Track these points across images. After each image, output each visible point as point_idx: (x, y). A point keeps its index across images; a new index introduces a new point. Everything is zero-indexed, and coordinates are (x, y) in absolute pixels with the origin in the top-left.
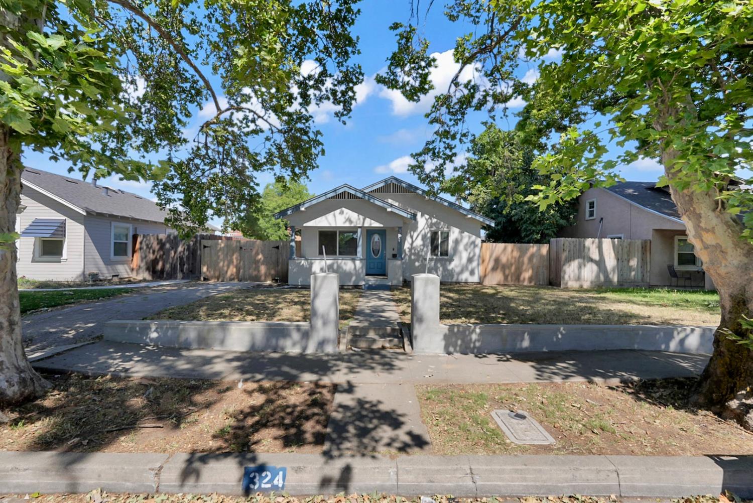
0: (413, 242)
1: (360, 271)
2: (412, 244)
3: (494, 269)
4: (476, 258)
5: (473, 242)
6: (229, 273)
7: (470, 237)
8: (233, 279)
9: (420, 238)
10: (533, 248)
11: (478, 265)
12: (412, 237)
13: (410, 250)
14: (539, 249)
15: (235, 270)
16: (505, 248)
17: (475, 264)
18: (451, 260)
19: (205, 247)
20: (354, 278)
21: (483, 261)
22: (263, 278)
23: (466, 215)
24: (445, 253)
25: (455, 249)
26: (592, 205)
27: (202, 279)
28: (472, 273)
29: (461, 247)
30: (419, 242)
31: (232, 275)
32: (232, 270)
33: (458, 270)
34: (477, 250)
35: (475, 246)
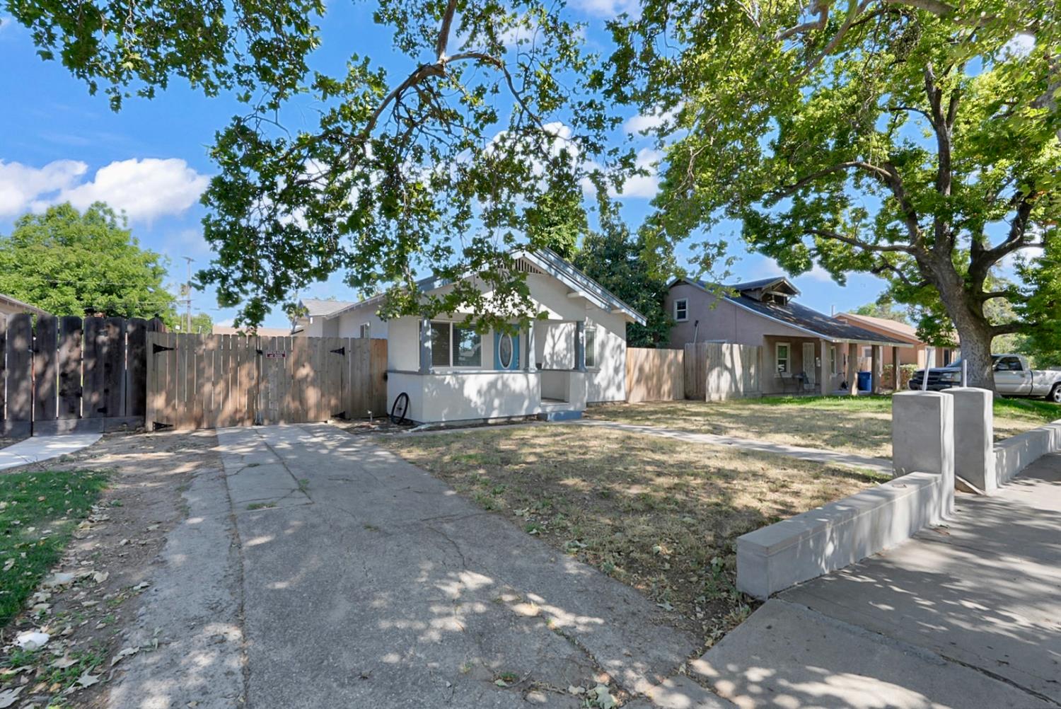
0: (554, 345)
2: (553, 348)
3: (638, 381)
4: (622, 367)
5: (619, 346)
6: (229, 407)
7: (616, 339)
8: (242, 420)
9: (563, 337)
10: (671, 354)
11: (624, 376)
12: (553, 336)
13: (552, 355)
14: (676, 356)
15: (244, 400)
16: (648, 354)
17: (621, 374)
18: (597, 371)
19: (157, 349)
20: (526, 404)
21: (628, 371)
23: (616, 308)
24: (590, 362)
25: (602, 355)
26: (682, 305)
27: (150, 425)
28: (619, 388)
29: (607, 353)
30: (561, 345)
31: (236, 411)
32: (238, 401)
33: (604, 384)
34: (623, 356)
35: (621, 351)
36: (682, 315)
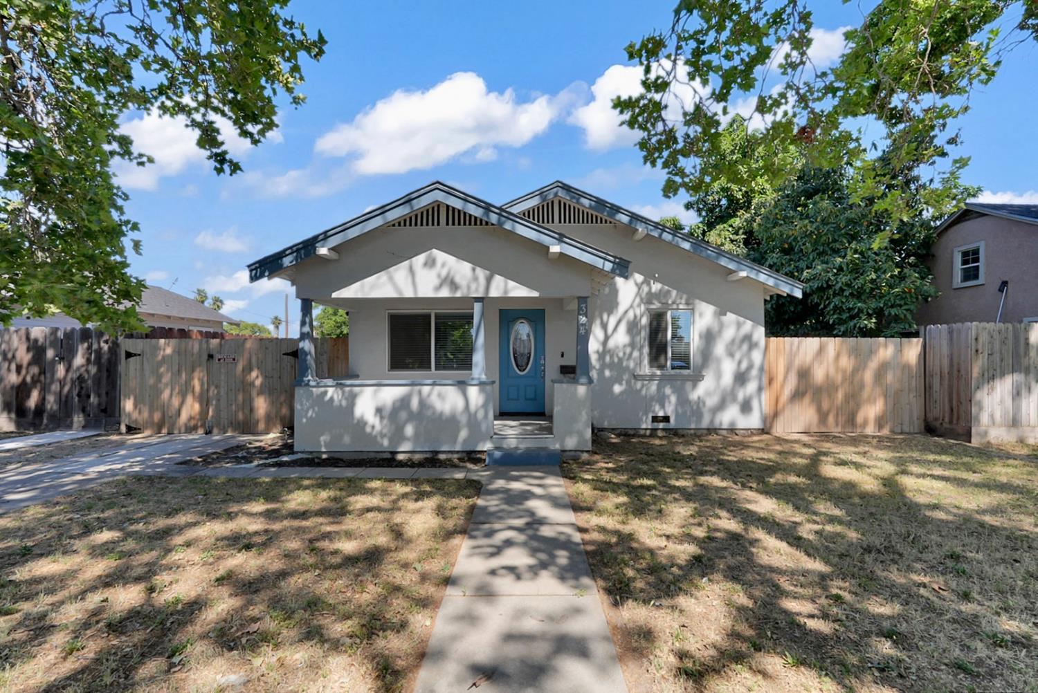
0: (607, 338)
1: (481, 414)
2: (605, 343)
3: (797, 395)
4: (754, 372)
5: (748, 338)
6: (184, 416)
7: (739, 325)
8: (195, 428)
9: (623, 328)
10: (885, 349)
11: (760, 389)
12: (604, 326)
13: (601, 356)
14: (900, 350)
15: (197, 407)
16: (821, 350)
17: (751, 387)
18: (697, 378)
19: (129, 355)
20: (463, 434)
21: (771, 381)
22: (261, 426)
23: (731, 272)
24: (683, 361)
25: (706, 354)
26: (971, 256)
27: (123, 429)
28: (746, 407)
29: (719, 349)
30: (620, 338)
31: (191, 418)
32: (191, 408)
33: (711, 402)
34: (757, 356)
35: (753, 346)
36: (970, 274)
